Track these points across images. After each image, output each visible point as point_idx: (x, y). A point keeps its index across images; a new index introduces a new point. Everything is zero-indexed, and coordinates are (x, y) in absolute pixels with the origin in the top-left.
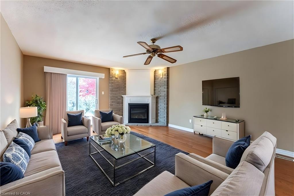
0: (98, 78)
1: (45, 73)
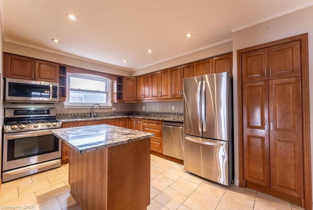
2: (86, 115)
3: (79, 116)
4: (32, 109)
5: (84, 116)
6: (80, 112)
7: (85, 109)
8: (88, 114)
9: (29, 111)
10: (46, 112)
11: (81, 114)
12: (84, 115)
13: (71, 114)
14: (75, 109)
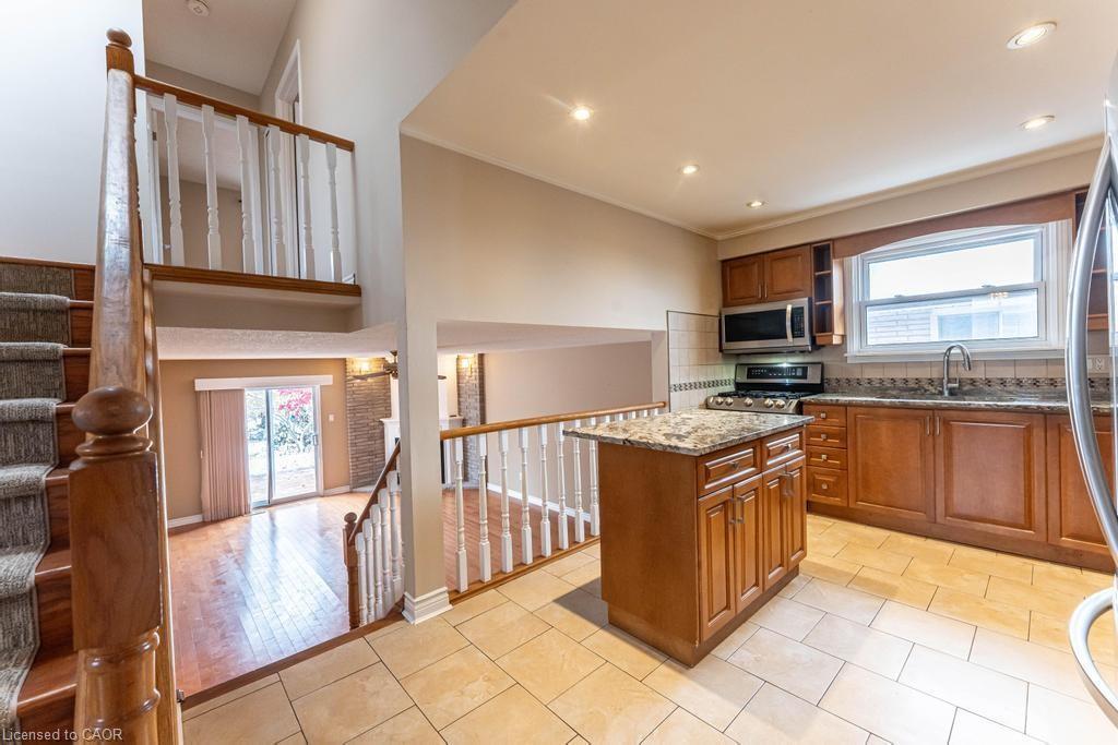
0: (318, 387)
1: (198, 393)
2: (926, 387)
3: (894, 388)
4: (785, 365)
5: (915, 390)
6: (899, 374)
7: (922, 364)
8: (931, 381)
9: (780, 370)
10: (799, 373)
11: (906, 381)
12: (916, 386)
13: (870, 381)
14: (883, 365)
